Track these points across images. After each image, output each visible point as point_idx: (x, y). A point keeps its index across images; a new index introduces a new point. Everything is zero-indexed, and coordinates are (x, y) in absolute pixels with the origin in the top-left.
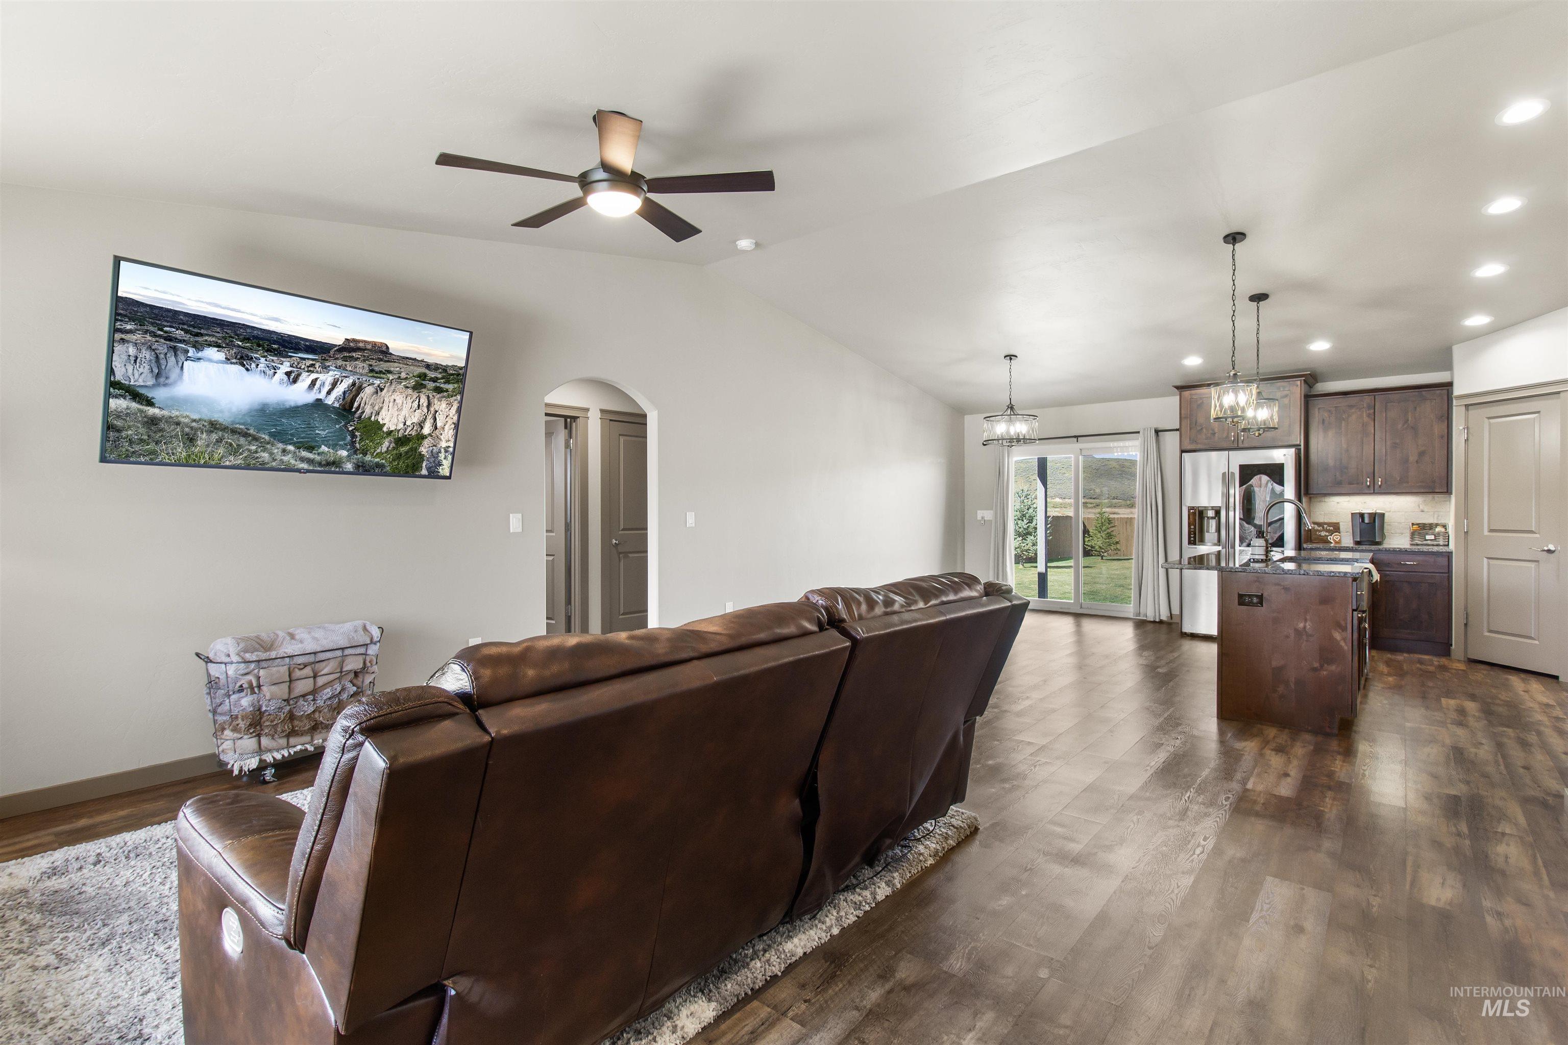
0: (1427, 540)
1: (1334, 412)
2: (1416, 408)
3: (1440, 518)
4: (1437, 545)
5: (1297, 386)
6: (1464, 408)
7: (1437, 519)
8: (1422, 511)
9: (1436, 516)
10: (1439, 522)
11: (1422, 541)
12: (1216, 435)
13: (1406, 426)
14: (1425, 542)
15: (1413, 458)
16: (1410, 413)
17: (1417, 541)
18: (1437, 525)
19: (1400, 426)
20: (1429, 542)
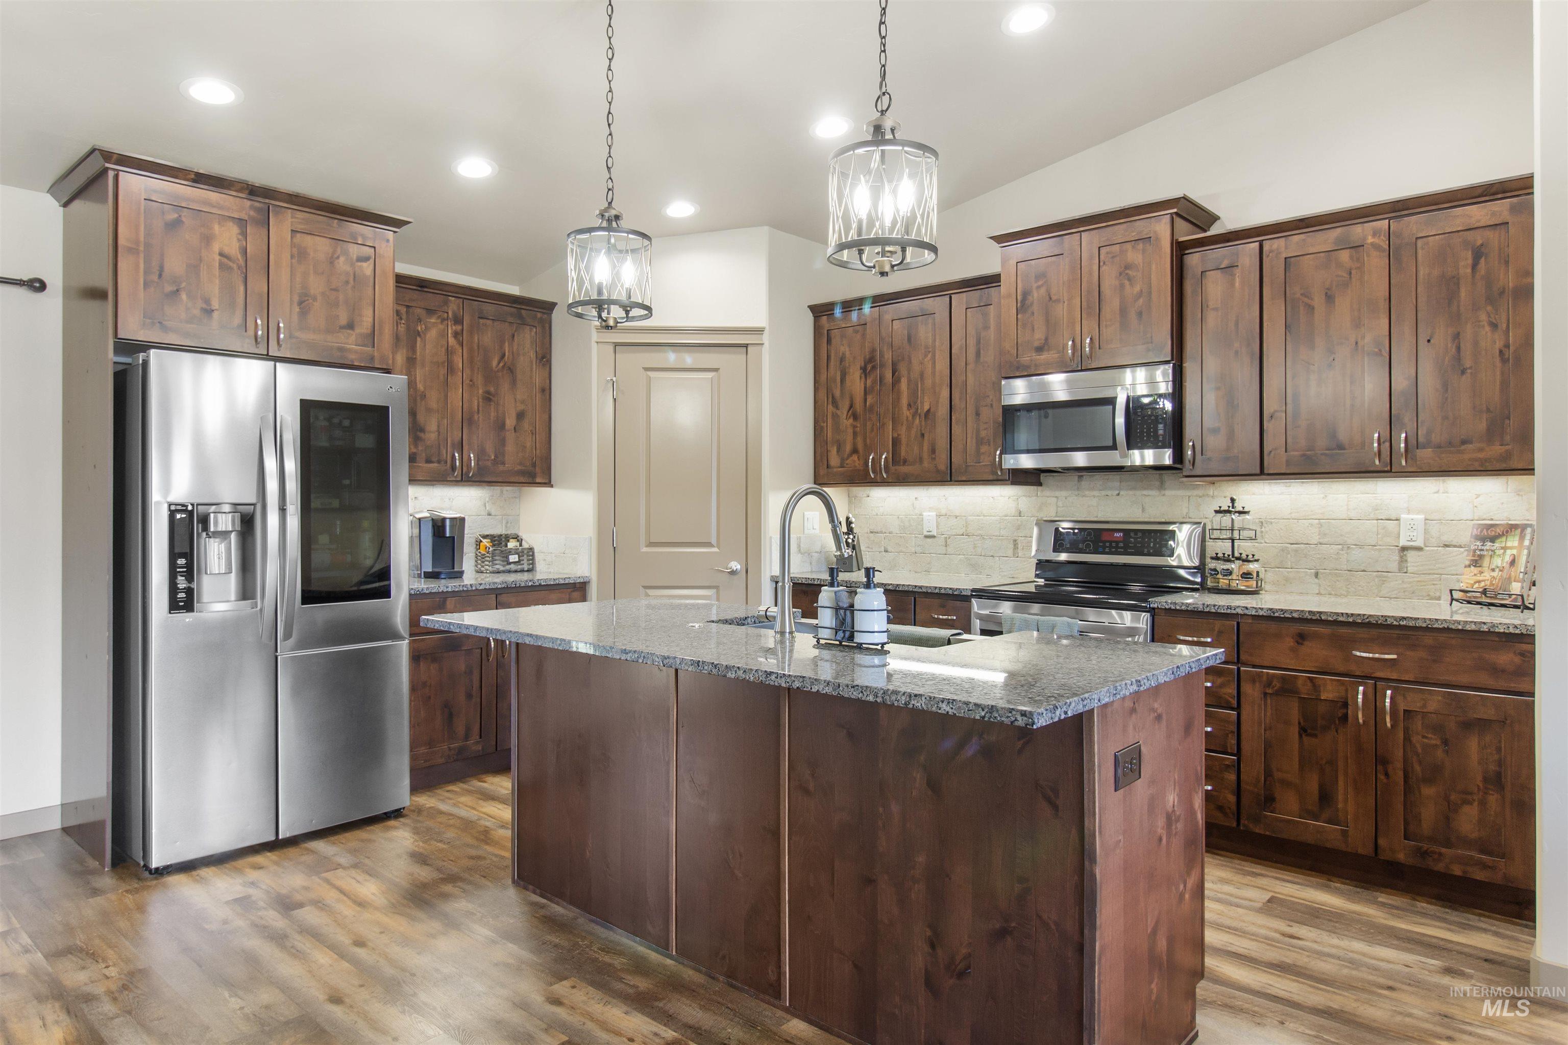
0: (510, 563)
1: (404, 317)
2: (513, 336)
3: (509, 525)
4: (522, 571)
5: (388, 241)
6: (611, 348)
7: (506, 527)
8: (489, 514)
9: (504, 522)
10: (509, 532)
11: (504, 566)
12: (216, 315)
13: (501, 365)
14: (508, 567)
15: (510, 422)
16: (507, 344)
17: (497, 567)
18: (507, 538)
19: (494, 363)
20: (513, 567)
